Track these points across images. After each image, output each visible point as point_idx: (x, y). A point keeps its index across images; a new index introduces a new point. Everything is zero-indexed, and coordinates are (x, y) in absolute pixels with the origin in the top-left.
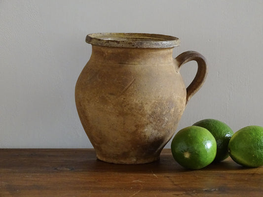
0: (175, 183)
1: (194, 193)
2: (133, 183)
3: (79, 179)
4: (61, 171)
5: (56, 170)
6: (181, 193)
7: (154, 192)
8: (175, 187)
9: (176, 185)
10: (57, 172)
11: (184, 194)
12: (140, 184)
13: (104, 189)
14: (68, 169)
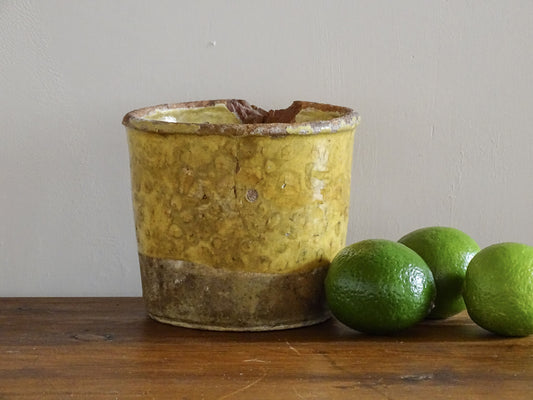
0: (338, 365)
1: (381, 384)
2: (245, 365)
3: (124, 357)
4: (86, 341)
5: (74, 340)
6: (352, 383)
7: (291, 382)
8: (338, 372)
9: (340, 368)
10: (78, 344)
11: (358, 385)
12: (261, 368)
13: (180, 376)
14: (102, 337)
